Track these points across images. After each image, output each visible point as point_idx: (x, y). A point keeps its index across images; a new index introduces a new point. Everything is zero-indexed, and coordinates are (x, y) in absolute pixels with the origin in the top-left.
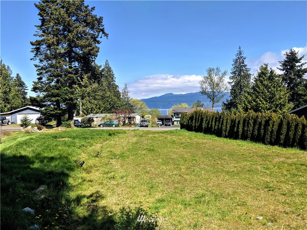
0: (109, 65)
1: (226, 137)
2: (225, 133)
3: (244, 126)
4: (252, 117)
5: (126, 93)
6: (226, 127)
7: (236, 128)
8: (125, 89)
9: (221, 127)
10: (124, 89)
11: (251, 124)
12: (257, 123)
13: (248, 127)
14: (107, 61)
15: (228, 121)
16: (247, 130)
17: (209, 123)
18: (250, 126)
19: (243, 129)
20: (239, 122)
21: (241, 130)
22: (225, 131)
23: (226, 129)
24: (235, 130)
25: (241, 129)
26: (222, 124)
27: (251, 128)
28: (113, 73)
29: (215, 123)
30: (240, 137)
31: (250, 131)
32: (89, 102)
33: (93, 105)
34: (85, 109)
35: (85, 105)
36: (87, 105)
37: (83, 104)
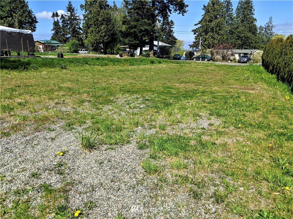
5: (269, 28)
32: (212, 37)
33: (216, 40)
34: (206, 45)
35: (207, 41)
36: (209, 41)
37: (206, 39)
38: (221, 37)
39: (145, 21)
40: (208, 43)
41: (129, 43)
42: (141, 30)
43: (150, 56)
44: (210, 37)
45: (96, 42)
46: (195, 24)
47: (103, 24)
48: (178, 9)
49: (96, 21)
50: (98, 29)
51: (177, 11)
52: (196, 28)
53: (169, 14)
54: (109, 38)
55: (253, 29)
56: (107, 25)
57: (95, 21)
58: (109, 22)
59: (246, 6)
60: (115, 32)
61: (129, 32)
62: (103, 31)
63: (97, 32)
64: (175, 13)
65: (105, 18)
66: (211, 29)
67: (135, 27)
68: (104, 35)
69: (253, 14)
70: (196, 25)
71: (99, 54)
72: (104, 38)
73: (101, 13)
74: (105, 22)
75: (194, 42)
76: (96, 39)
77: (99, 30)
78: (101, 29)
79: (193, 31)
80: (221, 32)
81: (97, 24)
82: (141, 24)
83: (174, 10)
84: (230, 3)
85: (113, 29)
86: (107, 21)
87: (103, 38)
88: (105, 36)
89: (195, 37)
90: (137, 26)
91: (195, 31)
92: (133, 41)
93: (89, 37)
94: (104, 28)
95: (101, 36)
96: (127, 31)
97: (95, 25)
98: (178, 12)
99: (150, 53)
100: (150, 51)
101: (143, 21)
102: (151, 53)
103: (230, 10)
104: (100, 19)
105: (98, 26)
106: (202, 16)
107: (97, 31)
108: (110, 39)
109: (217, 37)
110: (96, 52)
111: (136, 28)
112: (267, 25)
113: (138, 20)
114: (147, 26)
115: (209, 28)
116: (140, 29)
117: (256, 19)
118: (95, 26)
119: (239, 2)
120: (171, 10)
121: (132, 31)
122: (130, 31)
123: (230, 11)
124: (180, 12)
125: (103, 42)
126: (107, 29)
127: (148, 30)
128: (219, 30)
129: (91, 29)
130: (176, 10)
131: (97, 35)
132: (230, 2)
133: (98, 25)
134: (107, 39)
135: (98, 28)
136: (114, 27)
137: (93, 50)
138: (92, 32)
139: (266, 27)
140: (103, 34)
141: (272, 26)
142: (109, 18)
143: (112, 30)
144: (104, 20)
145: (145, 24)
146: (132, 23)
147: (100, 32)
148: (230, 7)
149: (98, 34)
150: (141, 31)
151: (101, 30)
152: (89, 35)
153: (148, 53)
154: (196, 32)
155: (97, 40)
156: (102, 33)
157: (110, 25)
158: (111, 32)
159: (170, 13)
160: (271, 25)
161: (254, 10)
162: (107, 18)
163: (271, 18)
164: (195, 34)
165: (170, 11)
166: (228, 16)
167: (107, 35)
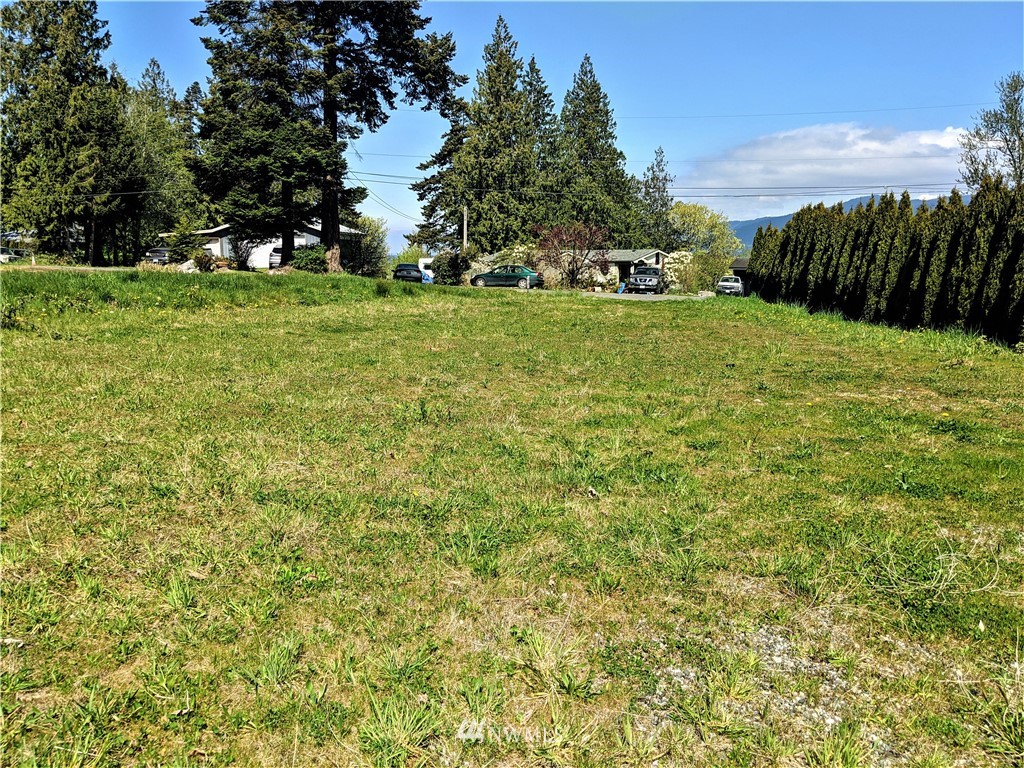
0: (593, 76)
1: (876, 319)
2: (878, 303)
3: (950, 261)
4: (992, 211)
5: (657, 182)
6: (886, 272)
7: (917, 274)
8: (656, 169)
9: (868, 273)
10: (652, 168)
11: (979, 248)
12: (1007, 240)
13: (967, 262)
14: (587, 59)
15: (897, 242)
16: (960, 280)
17: (830, 259)
18: (972, 257)
19: (946, 273)
20: (934, 242)
21: (934, 280)
22: (878, 294)
23: (883, 283)
24: (914, 284)
25: (935, 274)
26: (873, 259)
27: (976, 268)
28: (605, 105)
29: (851, 256)
30: (927, 315)
31: (969, 284)
32: (501, 207)
33: (512, 218)
34: (483, 234)
35: (486, 219)
36: (491, 219)
37: (480, 215)
38: (531, 209)
39: (302, 127)
40: (491, 227)
41: (239, 216)
42: (292, 160)
43: (329, 267)
44: (496, 208)
45: (54, 215)
46: (422, 165)
47: (82, 143)
48: (423, 92)
49: (55, 130)
50: (61, 163)
51: (418, 98)
52: (426, 180)
53: (384, 107)
54: (114, 200)
55: (617, 185)
56: (104, 147)
57: (49, 130)
58: (109, 135)
59: (590, 108)
60: (140, 175)
61: (237, 167)
62: (86, 170)
63: (58, 176)
64: (411, 104)
65: (93, 120)
66: (494, 178)
67: (264, 148)
68: (93, 187)
69: (611, 136)
70: (423, 167)
71: (69, 263)
72: (91, 200)
73: (75, 98)
74: (92, 138)
75: (422, 227)
76: (57, 204)
77: (66, 166)
78: (76, 160)
79: (415, 187)
80: (529, 191)
81: (59, 140)
82: (289, 139)
83: (408, 94)
84: (545, 96)
85: (129, 161)
86: (100, 129)
87: (87, 199)
88: (95, 189)
89: (424, 208)
90: (272, 144)
91: (422, 189)
92: (257, 208)
93: (20, 192)
94: (91, 158)
95: (77, 191)
96: (227, 164)
97: (48, 145)
98: (425, 101)
99: (329, 254)
100: (329, 249)
101: (297, 126)
102: (333, 255)
103: (548, 119)
104: (71, 122)
105: (62, 150)
106: (443, 137)
107: (57, 171)
108: (120, 204)
109: (517, 209)
110: (54, 256)
111: (268, 154)
112: (650, 174)
113: (272, 123)
114: (312, 146)
115: (487, 175)
116: (287, 159)
117: (621, 153)
118: (47, 147)
119: (568, 95)
120: (395, 95)
121: (253, 163)
122: (241, 163)
123: (547, 123)
124: (430, 104)
125: (85, 217)
126: (104, 161)
127: (319, 163)
128: (522, 184)
129: (29, 159)
130: (413, 95)
131: (58, 185)
132: (545, 93)
133: (61, 147)
134: (105, 204)
135: (63, 156)
136: (132, 157)
137: (40, 246)
138: (35, 173)
139: (647, 181)
140: (85, 183)
141: (665, 179)
142: (113, 118)
143: (124, 168)
144: (86, 127)
145: (306, 141)
146: (249, 133)
147: (70, 172)
148: (547, 110)
149: (64, 181)
150: (290, 166)
151: (77, 167)
152: (19, 184)
153: (321, 256)
154: (425, 191)
155: (61, 207)
156: (81, 179)
157: (116, 146)
158: (125, 176)
159: (391, 104)
160: (663, 174)
161: (615, 124)
162: (103, 118)
163: (660, 152)
164: (422, 197)
165: (389, 96)
166: (541, 137)
167: (106, 188)
